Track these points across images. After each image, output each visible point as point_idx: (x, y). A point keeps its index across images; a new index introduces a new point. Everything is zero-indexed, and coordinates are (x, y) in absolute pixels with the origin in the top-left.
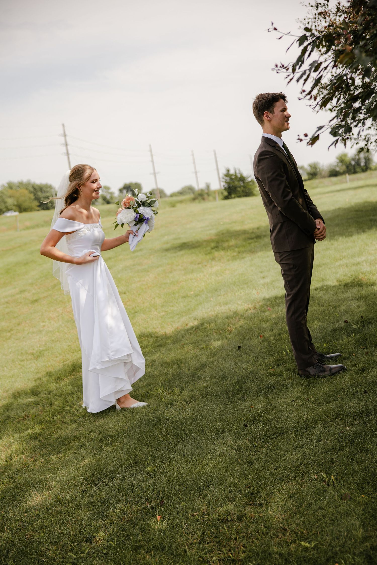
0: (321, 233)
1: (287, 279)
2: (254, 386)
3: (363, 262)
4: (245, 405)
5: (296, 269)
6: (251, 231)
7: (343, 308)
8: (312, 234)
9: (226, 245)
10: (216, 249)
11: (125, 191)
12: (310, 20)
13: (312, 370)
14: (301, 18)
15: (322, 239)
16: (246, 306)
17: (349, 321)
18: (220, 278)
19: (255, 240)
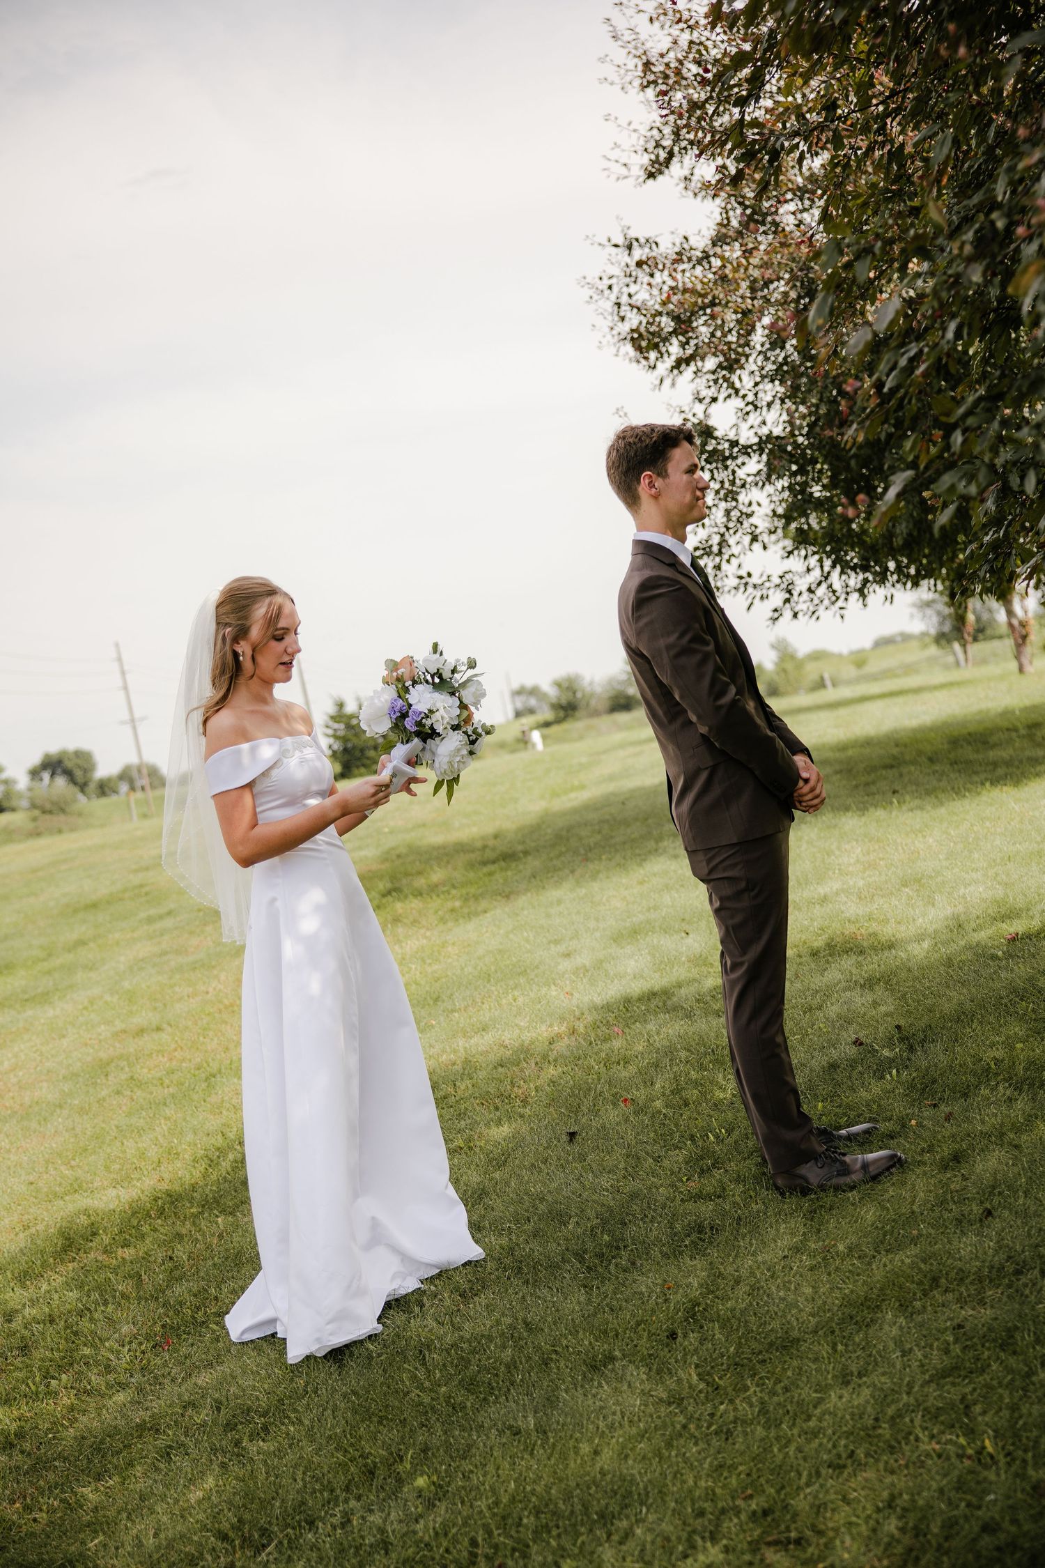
0: (812, 790)
1: (731, 922)
2: (656, 1231)
3: (837, 894)
4: (646, 1282)
5: (756, 891)
6: (479, 844)
7: (833, 1010)
8: (791, 795)
9: (420, 882)
10: (394, 894)
11: (46, 776)
12: (613, 281)
13: (812, 1173)
14: (592, 276)
15: (815, 808)
16: (543, 1031)
17: (864, 1040)
18: (436, 967)
19: (503, 864)
